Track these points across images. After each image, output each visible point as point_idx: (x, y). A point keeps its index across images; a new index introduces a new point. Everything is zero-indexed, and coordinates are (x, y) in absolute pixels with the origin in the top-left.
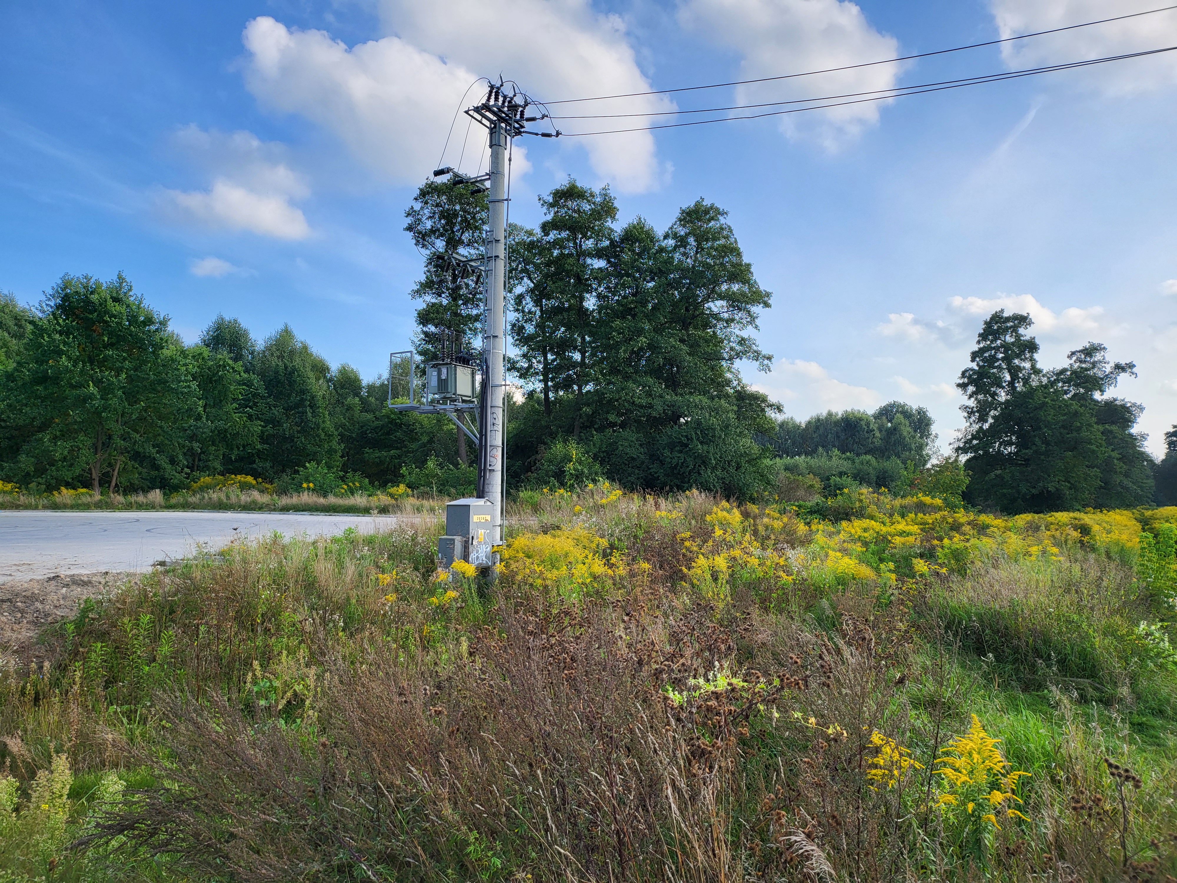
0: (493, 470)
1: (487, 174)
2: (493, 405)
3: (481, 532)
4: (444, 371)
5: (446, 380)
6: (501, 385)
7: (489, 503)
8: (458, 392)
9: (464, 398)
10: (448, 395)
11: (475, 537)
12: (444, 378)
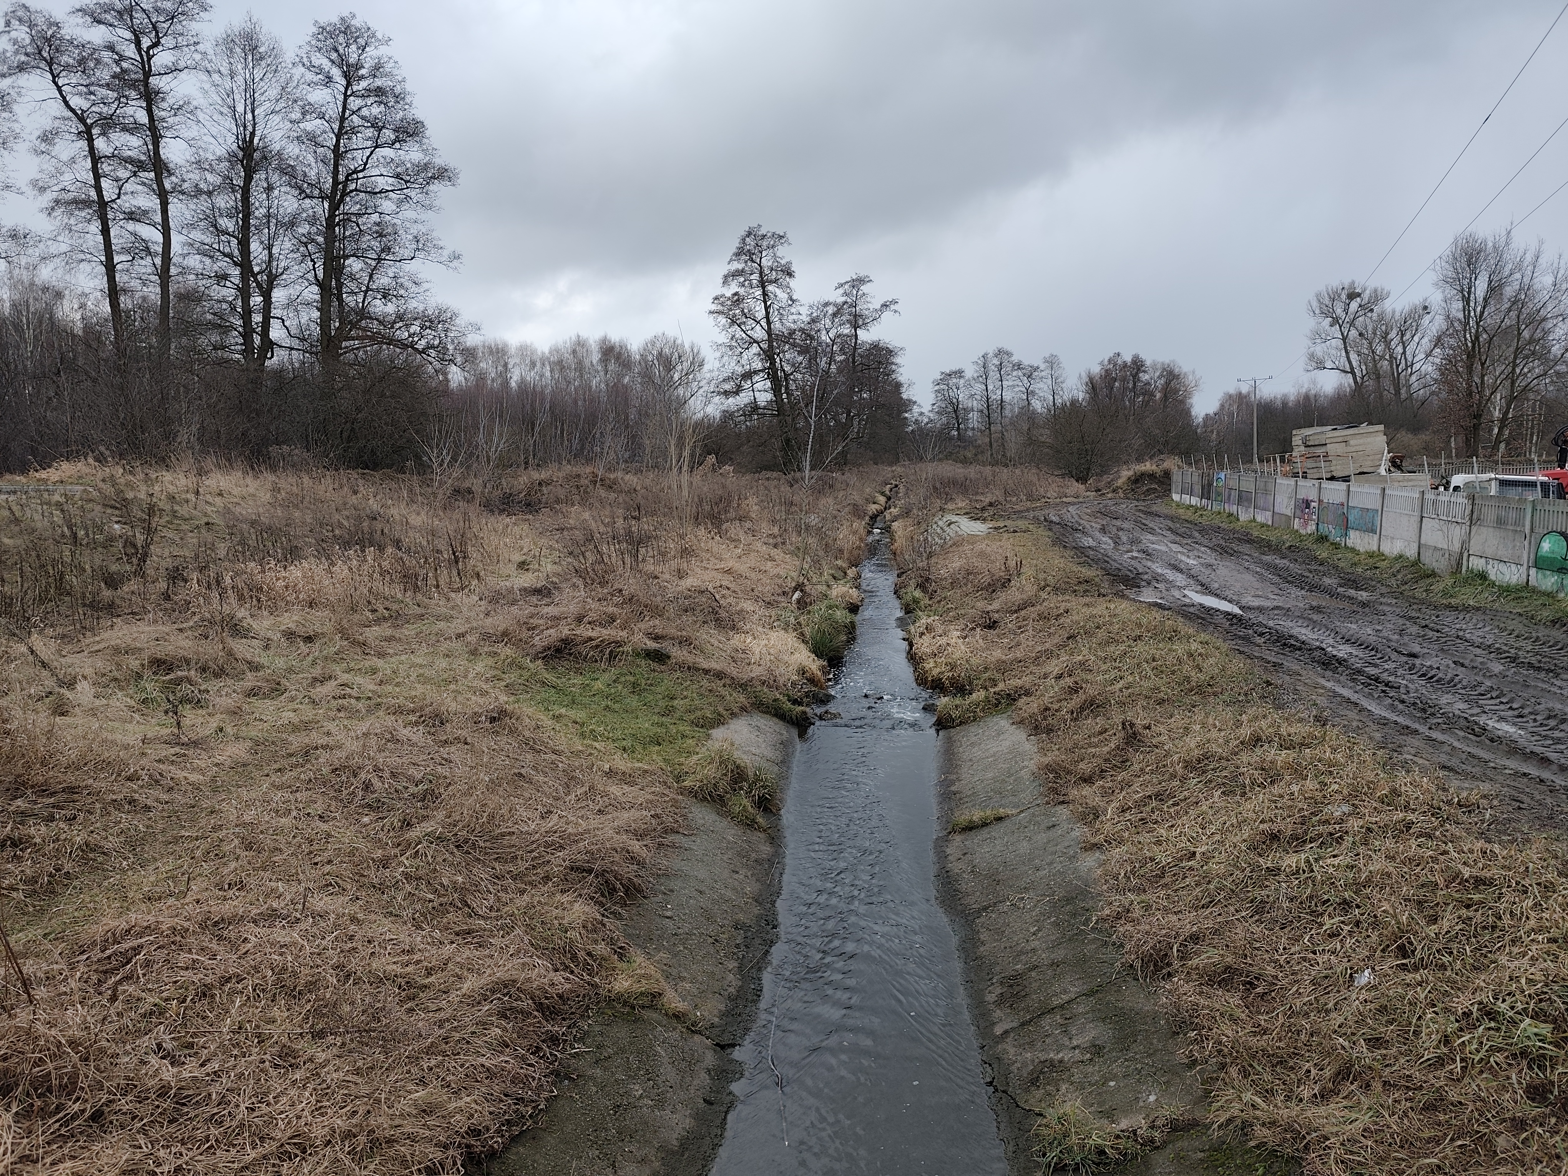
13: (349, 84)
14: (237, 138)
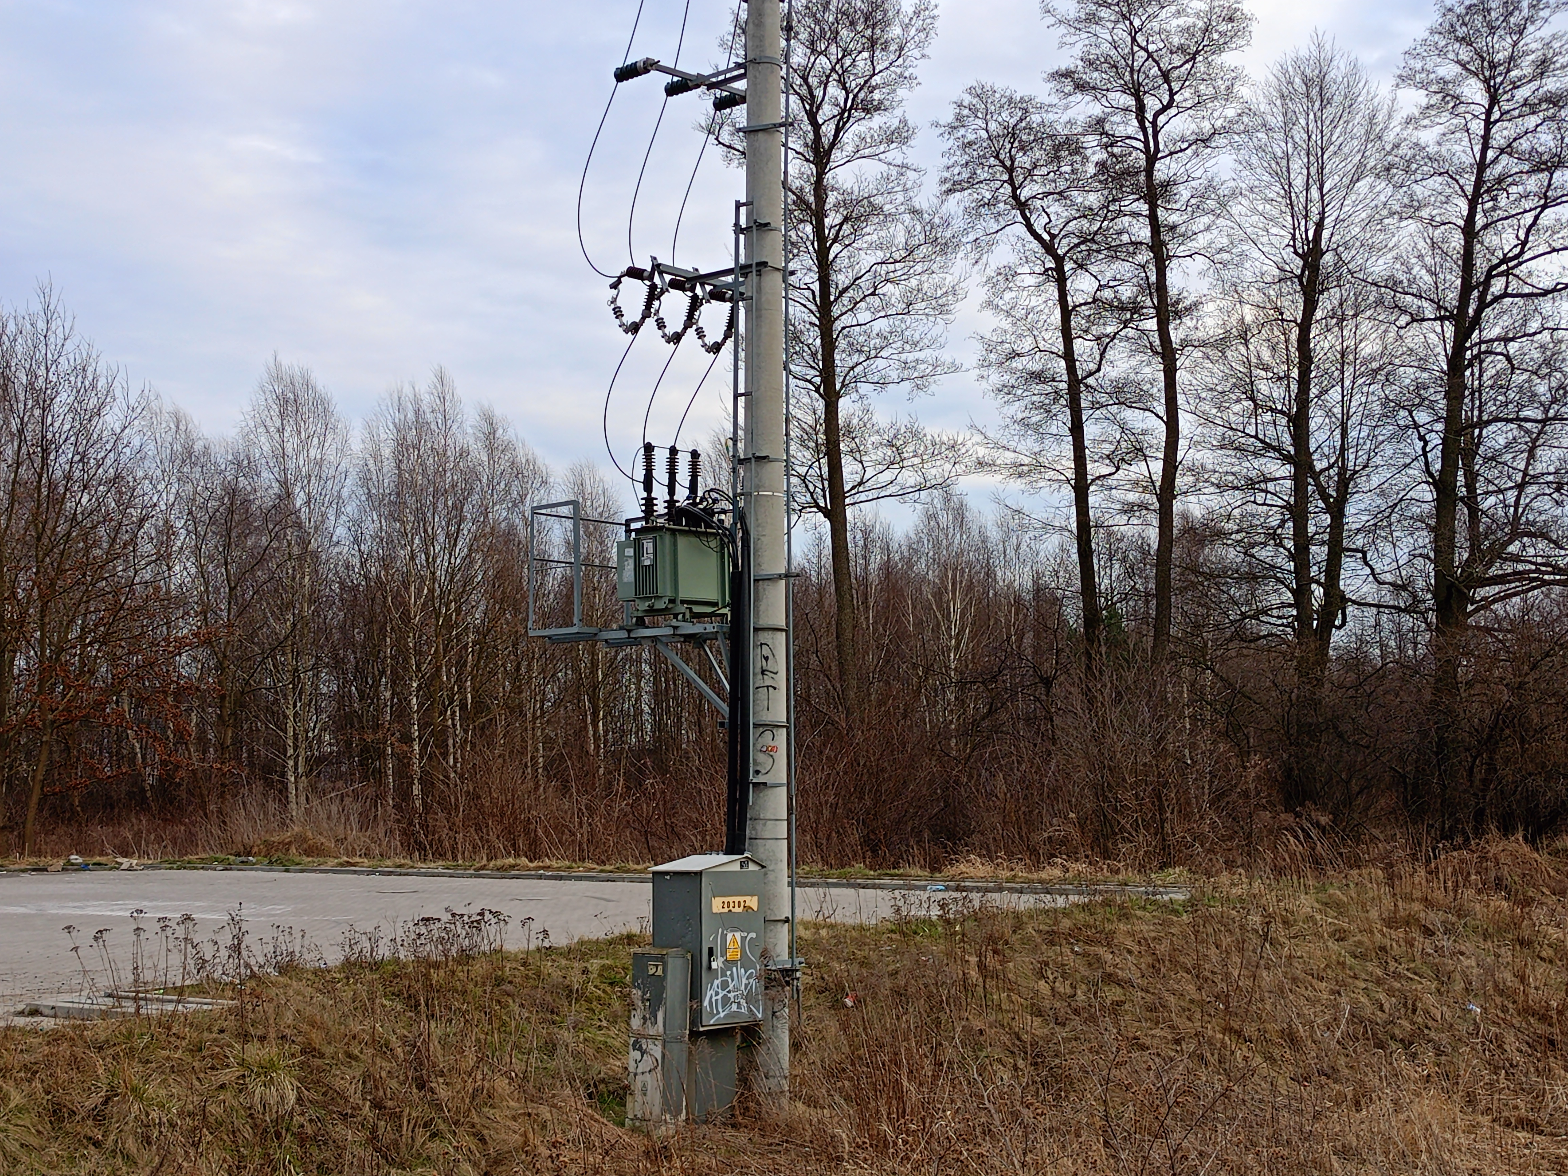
0: (765, 784)
1: (738, 66)
2: (763, 622)
3: (734, 938)
4: (648, 545)
5: (653, 567)
6: (780, 577)
7: (752, 867)
8: (683, 594)
9: (697, 609)
10: (660, 605)
11: (718, 951)
12: (647, 563)
13: (1494, 100)
14: (1294, 238)
